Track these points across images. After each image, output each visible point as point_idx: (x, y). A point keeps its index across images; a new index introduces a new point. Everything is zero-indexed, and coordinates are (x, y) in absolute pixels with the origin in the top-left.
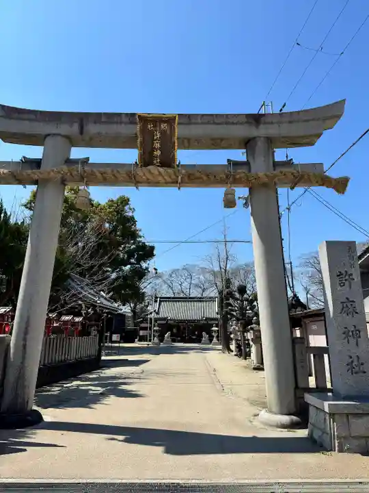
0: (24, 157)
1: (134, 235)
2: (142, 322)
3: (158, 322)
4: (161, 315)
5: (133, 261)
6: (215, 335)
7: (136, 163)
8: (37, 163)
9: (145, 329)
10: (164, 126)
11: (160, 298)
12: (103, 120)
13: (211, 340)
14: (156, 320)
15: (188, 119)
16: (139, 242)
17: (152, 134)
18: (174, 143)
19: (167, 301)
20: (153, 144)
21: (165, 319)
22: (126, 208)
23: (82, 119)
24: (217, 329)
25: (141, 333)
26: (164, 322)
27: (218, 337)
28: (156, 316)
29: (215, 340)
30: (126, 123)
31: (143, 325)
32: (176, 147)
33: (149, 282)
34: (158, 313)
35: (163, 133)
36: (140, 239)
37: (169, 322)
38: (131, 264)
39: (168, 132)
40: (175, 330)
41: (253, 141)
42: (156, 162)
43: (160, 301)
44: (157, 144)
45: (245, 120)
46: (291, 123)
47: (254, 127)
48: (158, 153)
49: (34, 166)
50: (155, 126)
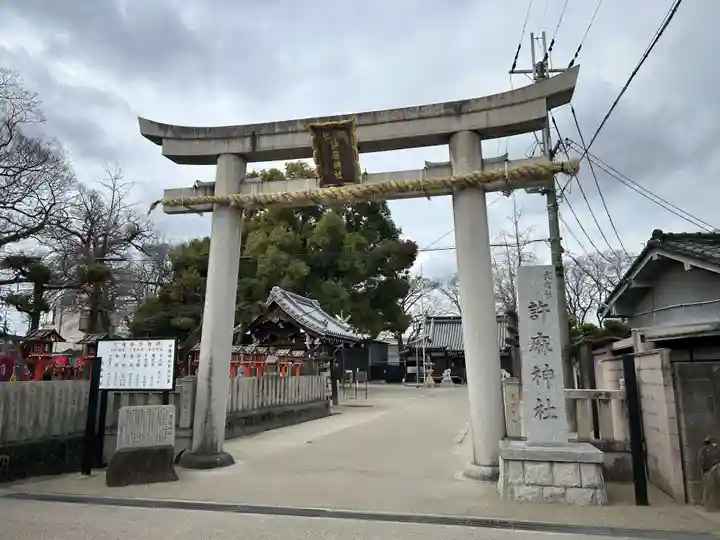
0: (197, 182)
3: (433, 354)
4: (437, 344)
8: (211, 188)
9: (413, 364)
10: (342, 134)
11: (435, 318)
12: (277, 130)
14: (429, 351)
15: (373, 118)
17: (328, 144)
18: (355, 152)
19: (445, 323)
20: (332, 154)
21: (443, 350)
23: (254, 132)
25: (410, 370)
26: (442, 354)
28: (429, 346)
30: (302, 131)
31: (410, 359)
33: (419, 294)
34: (430, 341)
35: (341, 141)
37: (450, 354)
39: (347, 140)
41: (455, 136)
42: (338, 175)
43: (435, 323)
44: (336, 155)
45: (443, 111)
46: (503, 107)
47: (453, 120)
48: (338, 165)
49: (208, 191)
50: (331, 135)
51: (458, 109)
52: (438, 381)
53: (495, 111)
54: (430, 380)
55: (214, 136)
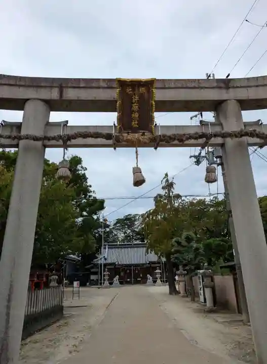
0: (4, 121)
1: (86, 191)
2: (92, 268)
3: (108, 267)
4: (109, 261)
5: (85, 213)
6: (158, 276)
7: (114, 125)
8: (17, 127)
9: (96, 273)
10: (142, 90)
11: (109, 245)
12: (82, 85)
13: (155, 282)
14: (105, 265)
16: (90, 196)
17: (130, 98)
18: (152, 106)
19: (114, 248)
20: (132, 106)
21: (113, 264)
22: (79, 167)
23: (62, 84)
24: (160, 271)
26: (113, 267)
27: (161, 278)
28: (105, 262)
29: (159, 281)
31: (93, 270)
32: (154, 110)
34: (106, 259)
35: (141, 96)
36: (91, 194)
37: (117, 267)
38: (82, 216)
39: (146, 95)
40: (122, 274)
41: (225, 103)
42: (135, 124)
43: (108, 248)
44: (135, 107)
45: (215, 84)
46: (257, 86)
47: (224, 91)
48: (136, 115)
49: (14, 129)
50: (134, 90)
51: (227, 83)
52: (111, 284)
53: (253, 88)
54: (107, 283)
55: (23, 84)
